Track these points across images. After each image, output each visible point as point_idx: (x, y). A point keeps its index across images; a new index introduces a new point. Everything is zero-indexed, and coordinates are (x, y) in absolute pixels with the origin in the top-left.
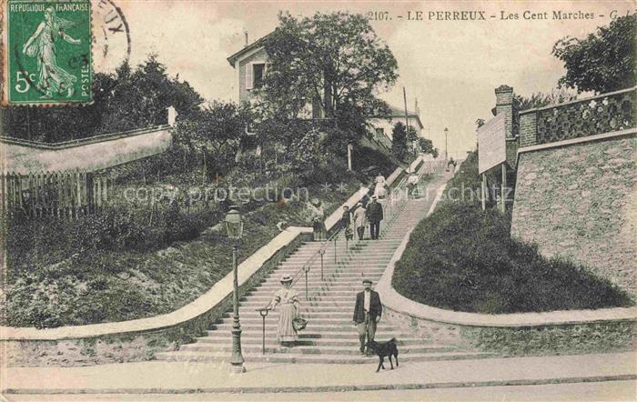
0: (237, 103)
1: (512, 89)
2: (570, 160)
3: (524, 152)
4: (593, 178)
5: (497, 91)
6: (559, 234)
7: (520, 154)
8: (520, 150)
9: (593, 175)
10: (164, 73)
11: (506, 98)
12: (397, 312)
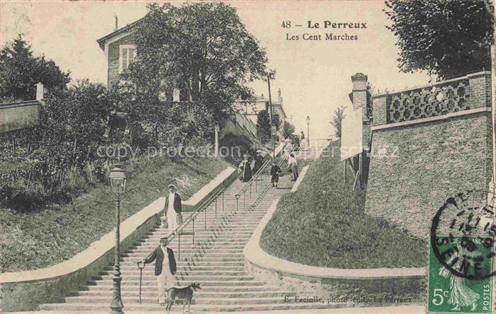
0: (105, 83)
1: (366, 77)
2: (416, 137)
3: (377, 131)
4: (435, 153)
5: (354, 79)
6: (406, 202)
7: (374, 131)
8: (373, 128)
9: (435, 150)
10: (30, 51)
11: (361, 85)
12: (264, 268)
